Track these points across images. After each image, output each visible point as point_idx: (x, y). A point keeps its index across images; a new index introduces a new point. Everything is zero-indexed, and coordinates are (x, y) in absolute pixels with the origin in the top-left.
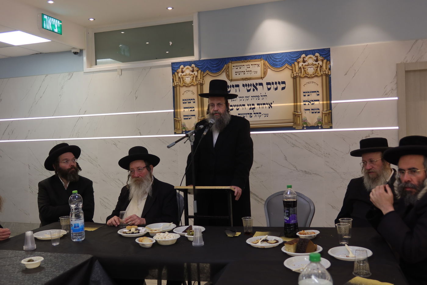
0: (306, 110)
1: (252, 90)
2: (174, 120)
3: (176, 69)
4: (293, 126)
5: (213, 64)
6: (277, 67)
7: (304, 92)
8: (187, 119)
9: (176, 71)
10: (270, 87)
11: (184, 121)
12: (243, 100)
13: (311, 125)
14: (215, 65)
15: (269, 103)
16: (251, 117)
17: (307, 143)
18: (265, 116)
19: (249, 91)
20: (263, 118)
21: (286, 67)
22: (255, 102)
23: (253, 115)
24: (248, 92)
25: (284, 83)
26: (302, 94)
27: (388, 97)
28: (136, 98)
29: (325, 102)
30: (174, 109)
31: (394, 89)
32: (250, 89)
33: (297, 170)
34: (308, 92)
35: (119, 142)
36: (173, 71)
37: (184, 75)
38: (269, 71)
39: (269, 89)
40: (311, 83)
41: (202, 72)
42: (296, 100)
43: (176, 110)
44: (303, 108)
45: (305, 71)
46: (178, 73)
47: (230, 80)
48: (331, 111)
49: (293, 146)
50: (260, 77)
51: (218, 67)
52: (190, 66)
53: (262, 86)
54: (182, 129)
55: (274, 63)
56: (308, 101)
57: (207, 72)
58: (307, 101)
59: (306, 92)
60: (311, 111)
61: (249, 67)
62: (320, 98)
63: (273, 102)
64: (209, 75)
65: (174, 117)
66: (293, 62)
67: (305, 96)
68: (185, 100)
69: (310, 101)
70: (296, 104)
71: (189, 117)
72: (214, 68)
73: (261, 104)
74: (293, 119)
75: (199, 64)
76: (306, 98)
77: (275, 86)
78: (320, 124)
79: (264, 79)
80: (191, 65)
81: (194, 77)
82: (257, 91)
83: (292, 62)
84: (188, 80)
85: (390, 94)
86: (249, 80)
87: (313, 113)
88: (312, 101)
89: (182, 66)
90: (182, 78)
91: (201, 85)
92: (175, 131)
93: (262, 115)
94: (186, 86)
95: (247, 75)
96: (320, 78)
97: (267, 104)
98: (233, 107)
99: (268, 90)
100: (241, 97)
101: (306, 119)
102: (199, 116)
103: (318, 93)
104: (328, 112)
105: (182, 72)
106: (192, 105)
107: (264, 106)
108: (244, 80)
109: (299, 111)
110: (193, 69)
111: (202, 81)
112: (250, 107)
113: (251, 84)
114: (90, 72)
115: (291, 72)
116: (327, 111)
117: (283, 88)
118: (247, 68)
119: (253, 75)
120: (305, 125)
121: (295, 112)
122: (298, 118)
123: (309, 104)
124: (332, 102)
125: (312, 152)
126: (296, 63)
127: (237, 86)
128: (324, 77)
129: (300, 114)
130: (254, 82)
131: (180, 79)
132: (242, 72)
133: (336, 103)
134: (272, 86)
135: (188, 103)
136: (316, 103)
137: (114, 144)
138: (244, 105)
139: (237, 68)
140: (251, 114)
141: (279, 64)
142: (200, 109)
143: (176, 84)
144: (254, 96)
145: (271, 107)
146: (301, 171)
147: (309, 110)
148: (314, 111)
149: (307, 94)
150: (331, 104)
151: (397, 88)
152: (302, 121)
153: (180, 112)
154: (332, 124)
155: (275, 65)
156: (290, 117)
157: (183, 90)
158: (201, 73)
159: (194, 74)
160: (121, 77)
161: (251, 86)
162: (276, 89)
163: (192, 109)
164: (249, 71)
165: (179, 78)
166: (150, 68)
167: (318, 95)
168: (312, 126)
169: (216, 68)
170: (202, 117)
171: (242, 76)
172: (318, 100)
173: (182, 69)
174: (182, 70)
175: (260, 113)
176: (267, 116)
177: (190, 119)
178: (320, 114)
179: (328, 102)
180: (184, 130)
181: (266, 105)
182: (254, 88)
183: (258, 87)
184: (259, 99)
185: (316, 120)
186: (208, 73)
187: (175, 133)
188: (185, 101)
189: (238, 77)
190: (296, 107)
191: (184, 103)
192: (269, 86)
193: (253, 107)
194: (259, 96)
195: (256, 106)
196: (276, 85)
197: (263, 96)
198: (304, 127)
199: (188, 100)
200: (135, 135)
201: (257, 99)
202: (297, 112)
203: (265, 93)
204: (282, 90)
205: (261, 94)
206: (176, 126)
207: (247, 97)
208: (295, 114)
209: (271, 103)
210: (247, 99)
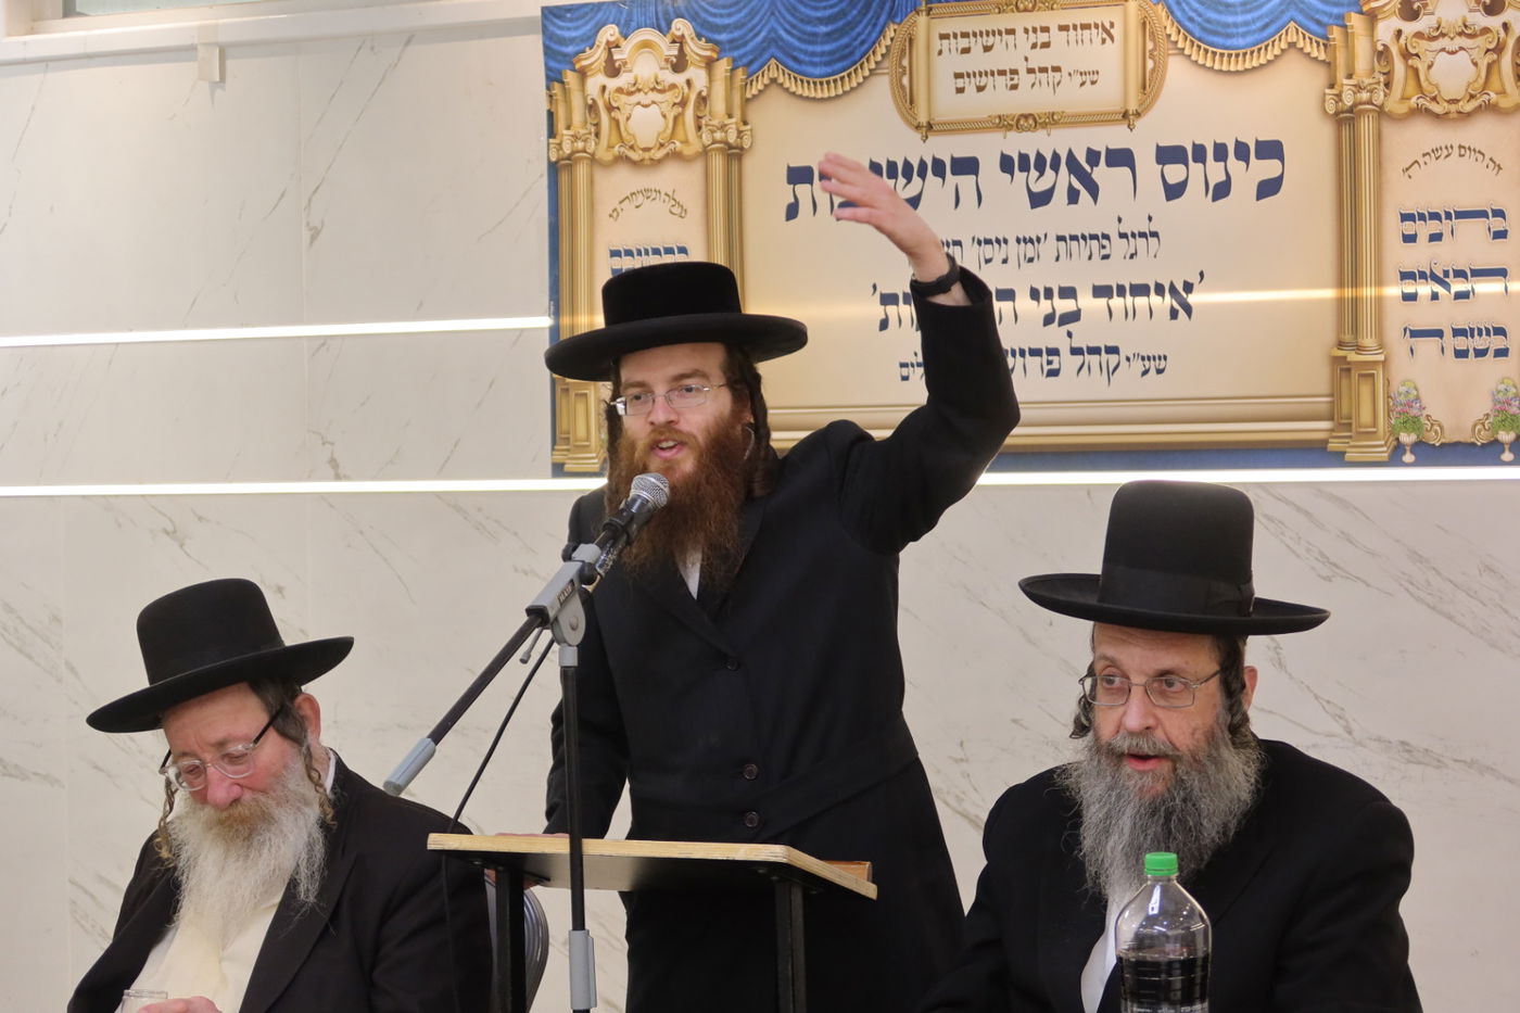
0: (1415, 334)
1: (1061, 195)
2: (554, 382)
3: (570, 49)
4: (1326, 442)
5: (809, 21)
6: (1229, 42)
7: (1406, 217)
9: (569, 60)
10: (1182, 178)
12: (1005, 261)
13: (1450, 437)
14: (823, 29)
15: (1172, 286)
16: (1054, 373)
17: (1416, 557)
18: (1146, 372)
19: (1039, 199)
20: (1129, 382)
21: (1292, 45)
22: (1082, 271)
23: (1068, 363)
24: (1032, 207)
25: (1271, 150)
26: (1393, 228)
28: (315, 234)
30: (556, 307)
32: (1052, 190)
33: (1350, 733)
34: (1435, 216)
35: (200, 519)
36: (553, 64)
37: (620, 90)
38: (1176, 69)
39: (1174, 191)
40: (1456, 149)
41: (740, 74)
42: (1349, 267)
43: (566, 318)
44: (1399, 317)
45: (1416, 71)
46: (583, 74)
47: (918, 127)
49: (1326, 572)
50: (1119, 108)
51: (845, 41)
52: (663, 26)
53: (1126, 171)
55: (1208, 21)
56: (1435, 278)
57: (773, 70)
58: (1423, 275)
59: (1422, 217)
60: (1450, 342)
61: (1046, 45)
62: (1509, 253)
63: (1202, 274)
64: (784, 96)
66: (1336, 10)
67: (1410, 239)
68: (629, 253)
69: (1446, 274)
70: (1348, 293)
72: (818, 48)
73: (1121, 291)
74: (1332, 395)
75: (718, 21)
76: (1420, 256)
77: (1216, 172)
78: (1510, 428)
79: (1139, 123)
80: (669, 27)
81: (683, 103)
82: (1095, 203)
83: (1330, 15)
84: (646, 122)
86: (1044, 125)
87: (1461, 354)
88: (1460, 274)
89: (610, 32)
90: (610, 108)
91: (729, 155)
92: (559, 458)
93: (1124, 362)
94: (636, 164)
95: (1033, 97)
96: (1516, 122)
97: (1160, 290)
99: (1169, 198)
100: (988, 242)
101: (1418, 398)
103: (1497, 224)
105: (613, 70)
107: (1141, 301)
108: (1009, 127)
109: (1368, 341)
110: (681, 50)
111: (740, 133)
112: (1045, 306)
113: (1056, 157)
114: (25, 62)
115: (1318, 77)
117: (1268, 188)
118: (1034, 46)
119: (1070, 96)
120: (1407, 438)
121: (1341, 345)
122: (1365, 390)
123: (1435, 296)
125: (1450, 618)
126: (1356, 21)
127: (967, 166)
129: (1375, 363)
130: (1077, 141)
131: (598, 115)
132: (1002, 73)
134: (1195, 168)
136: (1485, 287)
137: (167, 533)
138: (1006, 294)
139: (966, 51)
140: (1054, 352)
141: (1246, 24)
143: (567, 150)
144: (1074, 238)
145: (1188, 309)
146: (1379, 740)
147: (1439, 333)
148: (1473, 342)
149: (1424, 229)
152: (1389, 411)
155: (1216, 33)
156: (1316, 379)
157: (616, 184)
158: (731, 79)
159: (689, 82)
160: (219, 92)
161: (1055, 167)
162: (1222, 190)
164: (1043, 70)
165: (592, 108)
166: (408, 42)
167: (1500, 234)
168: (1457, 444)
169: (827, 48)
171: (998, 99)
172: (1501, 273)
173: (611, 47)
174: (610, 60)
175: (1113, 350)
176: (1160, 371)
178: (1510, 366)
181: (1155, 299)
182: (1077, 184)
183: (1101, 173)
184: (1106, 257)
185: (1481, 406)
186: (774, 81)
187: (559, 470)
188: (626, 262)
189: (974, 105)
190: (1349, 315)
192: (1175, 173)
193: (1064, 306)
194: (1106, 237)
195: (1087, 302)
196: (1223, 164)
197: (1133, 235)
198: (1399, 449)
199: (647, 253)
200: (299, 479)
201: (1096, 256)
202: (1359, 349)
203: (1150, 219)
204: (1259, 198)
205: (1120, 220)
206: (563, 424)
207: (1031, 241)
208: (1345, 357)
209: (1188, 287)
210: (1029, 255)
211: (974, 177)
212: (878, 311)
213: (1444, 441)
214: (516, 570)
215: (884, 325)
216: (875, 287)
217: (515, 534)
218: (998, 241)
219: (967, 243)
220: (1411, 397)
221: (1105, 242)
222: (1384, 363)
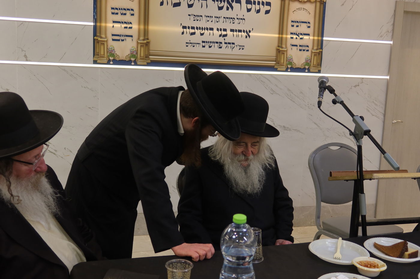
0: (293, 45)
1: (225, 8)
2: (94, 40)
4: (274, 66)
7: (292, 22)
8: (119, 40)
10: (251, 8)
11: (111, 44)
12: (212, 21)
15: (246, 31)
16: (221, 48)
17: (289, 90)
18: (240, 49)
19: (220, 8)
20: (236, 51)
22: (229, 26)
23: (224, 46)
24: (219, 10)
25: (269, 4)
26: (290, 24)
27: (382, 40)
29: (316, 38)
30: (95, 21)
31: (389, 31)
32: (223, 6)
33: (274, 124)
34: (298, 22)
39: (249, 10)
40: (302, 9)
42: (281, 31)
43: (98, 24)
44: (290, 42)
48: (321, 50)
49: (272, 92)
53: (239, 4)
54: (108, 57)
56: (297, 35)
58: (295, 34)
59: (295, 22)
60: (299, 48)
62: (310, 31)
63: (253, 29)
65: (95, 34)
67: (293, 26)
68: (117, 9)
69: (299, 34)
70: (281, 36)
71: (122, 38)
73: (236, 31)
74: (276, 57)
76: (294, 30)
77: (257, 7)
78: (308, 65)
82: (232, 10)
85: (385, 37)
87: (300, 50)
88: (301, 34)
92: (95, 59)
93: (235, 47)
96: (314, 5)
97: (244, 31)
98: (196, 30)
99: (248, 12)
100: (208, 17)
102: (139, 39)
103: (308, 25)
104: (318, 51)
106: (128, 18)
107: (240, 33)
109: (284, 46)
112: (220, 32)
116: (317, 49)
117: (267, 12)
121: (279, 46)
122: (283, 56)
123: (296, 38)
124: (324, 39)
125: (294, 102)
128: (318, 4)
133: (328, 40)
134: (253, 6)
135: (122, 14)
136: (306, 37)
138: (212, 29)
140: (221, 43)
142: (142, 27)
144: (227, 18)
145: (249, 36)
146: (280, 126)
147: (297, 46)
148: (303, 48)
149: (295, 24)
150: (322, 41)
151: (393, 30)
152: (286, 61)
153: (106, 27)
154: (321, 67)
156: (273, 53)
161: (224, 2)
162: (258, 11)
163: (129, 26)
167: (309, 27)
168: (298, 68)
170: (144, 40)
172: (308, 35)
175: (233, 44)
176: (243, 49)
177: (123, 40)
178: (309, 53)
179: (320, 38)
180: (111, 58)
181: (243, 33)
182: (229, 6)
183: (234, 4)
184: (234, 23)
185: (303, 61)
187: (95, 62)
188: (116, 11)
190: (281, 40)
191: (113, 13)
192: (249, 6)
193: (224, 33)
194: (234, 18)
195: (229, 32)
196: (259, 6)
197: (240, 19)
198: (287, 68)
199: (122, 9)
200: (14, 60)
201: (232, 23)
202: (282, 48)
203: (243, 16)
204: (265, 14)
205: (237, 15)
206: (97, 50)
207: (218, 17)
208: (279, 49)
209: (250, 31)
210: (217, 21)
211: (206, 1)
212: (181, 30)
213: (296, 67)
214: (82, 87)
215: (183, 33)
216: (181, 24)
217: (82, 78)
218: (210, 17)
219: (203, 16)
220: (291, 58)
221: (234, 20)
222: (286, 51)
